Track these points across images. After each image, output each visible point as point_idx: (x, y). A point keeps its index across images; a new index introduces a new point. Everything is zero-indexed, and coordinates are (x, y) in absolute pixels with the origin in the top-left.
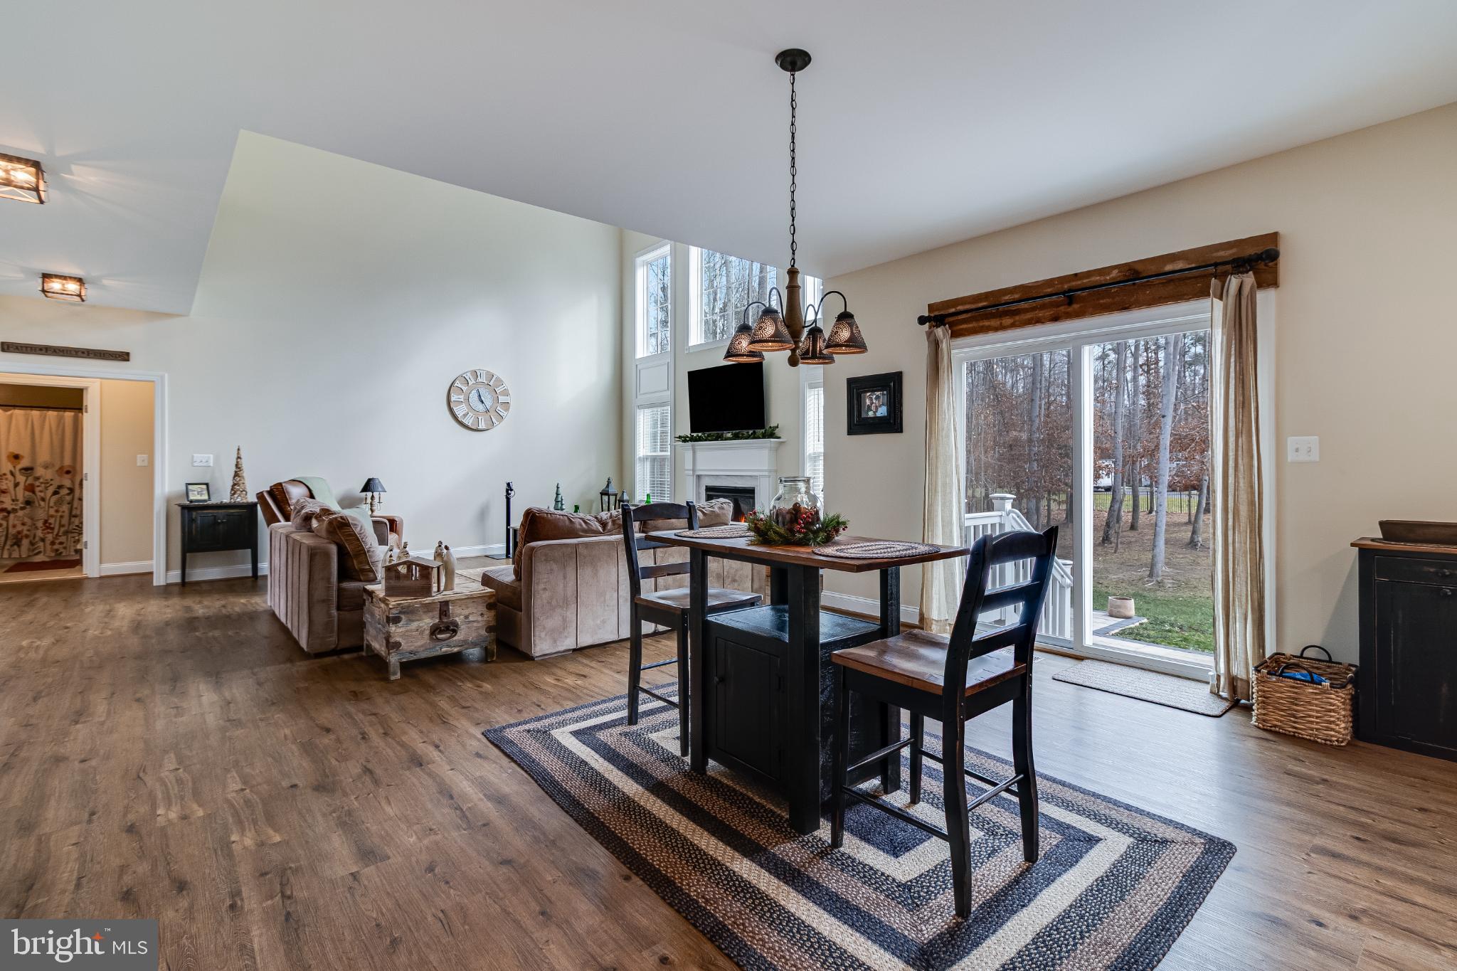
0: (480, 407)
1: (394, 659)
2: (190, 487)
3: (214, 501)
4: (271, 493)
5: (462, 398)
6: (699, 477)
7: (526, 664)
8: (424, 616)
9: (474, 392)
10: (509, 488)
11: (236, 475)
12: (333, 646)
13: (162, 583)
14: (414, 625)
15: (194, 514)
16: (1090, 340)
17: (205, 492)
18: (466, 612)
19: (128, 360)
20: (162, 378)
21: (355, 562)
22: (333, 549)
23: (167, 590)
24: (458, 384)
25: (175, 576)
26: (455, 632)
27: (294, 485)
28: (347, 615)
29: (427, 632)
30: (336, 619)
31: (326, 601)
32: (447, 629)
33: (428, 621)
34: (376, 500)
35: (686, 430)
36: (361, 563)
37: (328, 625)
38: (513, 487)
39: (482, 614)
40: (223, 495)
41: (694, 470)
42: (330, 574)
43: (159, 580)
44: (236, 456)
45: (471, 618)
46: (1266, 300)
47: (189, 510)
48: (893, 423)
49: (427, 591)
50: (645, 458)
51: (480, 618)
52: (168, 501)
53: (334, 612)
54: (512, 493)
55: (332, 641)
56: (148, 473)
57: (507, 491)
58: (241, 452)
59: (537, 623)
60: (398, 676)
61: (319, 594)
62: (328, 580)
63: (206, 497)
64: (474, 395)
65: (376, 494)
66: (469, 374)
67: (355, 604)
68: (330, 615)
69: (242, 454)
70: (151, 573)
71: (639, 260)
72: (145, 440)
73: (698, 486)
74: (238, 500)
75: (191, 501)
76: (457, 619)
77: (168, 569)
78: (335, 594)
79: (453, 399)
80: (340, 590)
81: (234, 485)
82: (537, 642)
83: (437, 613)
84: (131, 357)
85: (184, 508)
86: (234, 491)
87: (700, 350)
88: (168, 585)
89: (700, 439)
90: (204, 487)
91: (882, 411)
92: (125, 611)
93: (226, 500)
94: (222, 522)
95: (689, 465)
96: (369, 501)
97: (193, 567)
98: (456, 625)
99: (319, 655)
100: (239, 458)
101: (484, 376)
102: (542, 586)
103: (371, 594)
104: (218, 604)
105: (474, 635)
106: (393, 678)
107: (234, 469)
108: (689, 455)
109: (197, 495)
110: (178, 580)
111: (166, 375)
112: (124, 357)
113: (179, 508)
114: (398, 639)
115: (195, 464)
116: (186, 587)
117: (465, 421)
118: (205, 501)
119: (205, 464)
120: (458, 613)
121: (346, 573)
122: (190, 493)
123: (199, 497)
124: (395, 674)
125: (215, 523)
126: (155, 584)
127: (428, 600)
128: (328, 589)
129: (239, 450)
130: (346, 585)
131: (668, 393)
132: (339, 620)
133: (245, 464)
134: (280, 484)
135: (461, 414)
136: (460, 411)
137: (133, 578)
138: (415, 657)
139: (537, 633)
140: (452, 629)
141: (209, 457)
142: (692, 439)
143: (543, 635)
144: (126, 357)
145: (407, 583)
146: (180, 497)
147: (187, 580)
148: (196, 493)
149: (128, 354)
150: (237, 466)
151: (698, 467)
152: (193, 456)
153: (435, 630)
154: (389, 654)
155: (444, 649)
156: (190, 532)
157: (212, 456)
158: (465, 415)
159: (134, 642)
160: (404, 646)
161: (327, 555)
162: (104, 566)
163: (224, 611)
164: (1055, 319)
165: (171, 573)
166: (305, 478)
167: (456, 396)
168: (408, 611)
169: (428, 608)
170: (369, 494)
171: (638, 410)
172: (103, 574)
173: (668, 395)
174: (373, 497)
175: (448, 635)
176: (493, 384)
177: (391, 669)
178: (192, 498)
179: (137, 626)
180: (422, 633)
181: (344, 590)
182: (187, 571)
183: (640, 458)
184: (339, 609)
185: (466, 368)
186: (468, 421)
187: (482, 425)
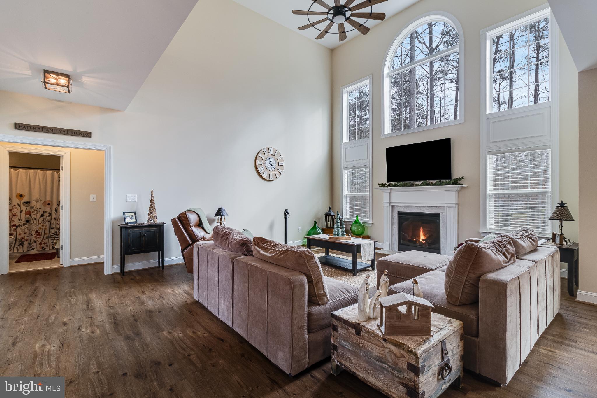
0: (271, 168)
2: (126, 215)
3: (139, 223)
4: (179, 218)
5: (262, 162)
6: (393, 207)
9: (268, 159)
10: (286, 212)
11: (151, 207)
13: (110, 273)
14: (431, 370)
15: (127, 231)
17: (134, 217)
18: (452, 347)
19: (90, 137)
20: (110, 148)
23: (112, 278)
24: (260, 155)
25: (117, 269)
28: (313, 337)
30: (308, 342)
33: (436, 364)
34: (223, 220)
35: (384, 180)
37: (303, 348)
38: (289, 212)
40: (144, 220)
41: (390, 203)
43: (108, 270)
45: (454, 352)
47: (125, 229)
49: (427, 330)
50: (348, 196)
52: (113, 223)
53: (306, 335)
54: (288, 215)
55: (306, 361)
57: (285, 214)
63: (134, 220)
64: (267, 162)
65: (223, 217)
66: (265, 150)
68: (304, 339)
69: (154, 194)
71: (344, 90)
73: (393, 211)
74: (152, 222)
75: (127, 223)
76: (449, 355)
77: (113, 264)
79: (258, 163)
81: (150, 213)
82: (508, 371)
83: (440, 353)
84: (93, 135)
85: (122, 227)
86: (149, 217)
87: (390, 136)
88: (113, 274)
89: (393, 186)
90: (133, 214)
93: (146, 222)
94: (144, 235)
95: (385, 200)
96: (220, 221)
97: (128, 262)
100: (152, 196)
101: (272, 151)
105: (455, 366)
107: (149, 203)
108: (386, 194)
109: (131, 219)
110: (118, 271)
111: (112, 146)
112: (88, 135)
113: (120, 227)
115: (128, 200)
116: (123, 275)
117: (263, 176)
118: (134, 223)
119: (134, 201)
122: (126, 218)
123: (130, 221)
125: (140, 236)
126: (105, 274)
129: (152, 192)
131: (368, 160)
133: (155, 199)
134: (184, 213)
135: (262, 171)
136: (261, 171)
137: (90, 268)
141: (135, 196)
142: (389, 186)
143: (510, 363)
144: (89, 135)
146: (120, 220)
147: (123, 271)
148: (129, 218)
149: (90, 133)
150: (151, 201)
151: (393, 201)
152: (126, 196)
156: (127, 242)
157: (137, 195)
158: (263, 173)
160: (426, 393)
162: (73, 260)
165: (114, 267)
166: (192, 209)
167: (259, 162)
170: (220, 217)
171: (342, 171)
172: (72, 265)
174: (221, 219)
176: (275, 155)
178: (127, 221)
180: (434, 376)
182: (124, 265)
183: (344, 195)
184: (309, 332)
185: (264, 146)
186: (265, 176)
187: (272, 178)
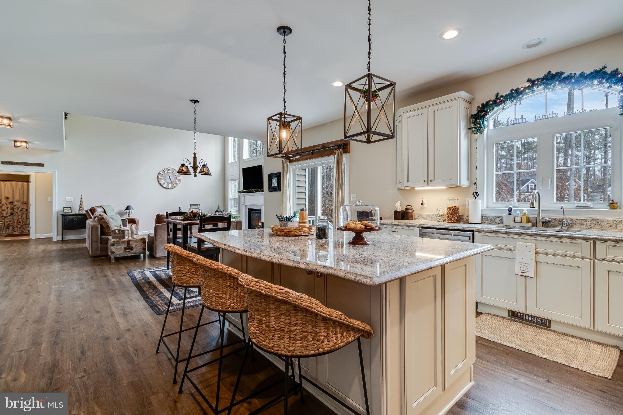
0: (170, 181)
1: (112, 256)
2: (65, 208)
3: (73, 213)
4: (90, 210)
5: (163, 178)
6: (246, 205)
7: (154, 259)
8: (122, 245)
9: (167, 175)
10: (180, 209)
11: (81, 204)
12: (99, 255)
14: (119, 247)
15: (66, 217)
16: (319, 165)
17: (70, 210)
18: (136, 244)
20: (55, 172)
21: (106, 230)
22: (99, 226)
23: (57, 242)
24: (161, 173)
25: (60, 238)
26: (132, 250)
27: (99, 208)
28: (104, 246)
29: (123, 249)
30: (100, 247)
31: (97, 241)
32: (129, 249)
33: (123, 246)
34: (131, 213)
35: (242, 189)
36: (108, 230)
37: (97, 248)
39: (141, 245)
40: (76, 211)
41: (244, 203)
42: (98, 233)
43: (55, 239)
44: (80, 198)
45: (138, 246)
46: (345, 156)
47: (64, 216)
48: (278, 188)
49: (124, 237)
50: (232, 199)
51: (140, 246)
52: (57, 213)
55: (99, 253)
56: (50, 204)
58: (82, 197)
59: (158, 247)
60: (114, 261)
61: (94, 239)
62: (97, 235)
63: (70, 212)
64: (167, 177)
66: (165, 169)
67: (105, 242)
68: (98, 245)
69: (83, 197)
70: (52, 238)
72: (50, 193)
73: (245, 209)
74: (81, 213)
75: (65, 213)
76: (133, 246)
77: (57, 235)
78: (99, 240)
79: (159, 178)
80: (101, 238)
81: (80, 208)
82: (158, 253)
83: (126, 244)
84: (45, 165)
85: (63, 215)
86: (80, 210)
87: (248, 161)
88: (57, 241)
89: (246, 192)
90: (70, 208)
91: (276, 185)
92: (41, 247)
93: (77, 213)
94: (75, 220)
95: (243, 202)
96: (128, 213)
97: (66, 235)
98: (132, 247)
99: (94, 257)
100: (81, 198)
101: (171, 170)
102: (159, 237)
103: (109, 238)
104: (72, 246)
105: (139, 250)
106: (112, 262)
107: (80, 202)
108: (243, 198)
109: (67, 211)
111: (56, 171)
112: (42, 165)
113: (61, 215)
114: (114, 251)
115: (67, 201)
116: (63, 241)
117: (164, 186)
118: (70, 213)
119: (70, 201)
120: (133, 245)
121: (103, 233)
122: (65, 210)
123: (68, 212)
124: (113, 260)
125: (73, 220)
126: (53, 240)
127: (124, 240)
128: (97, 237)
130: (103, 237)
132: (101, 247)
133: (83, 200)
134: (93, 207)
136: (162, 182)
137: (47, 239)
138: (119, 256)
139: (157, 250)
140: (131, 249)
141: (71, 198)
142: (244, 192)
143: (159, 251)
145: (118, 235)
146: (61, 211)
147: (64, 239)
149: (43, 164)
150: (81, 201)
151: (246, 202)
152: (66, 198)
153: (125, 249)
154: (111, 255)
155: (129, 254)
156: (64, 222)
158: (164, 184)
159: (42, 254)
160: (116, 252)
161: (97, 228)
162: (37, 235)
163: (72, 247)
164: (310, 159)
165: (58, 237)
166: (104, 206)
168: (117, 243)
169: (123, 242)
170: (128, 211)
171: (229, 182)
172: (36, 238)
173: (238, 176)
174: (129, 212)
175: (130, 250)
176: (174, 173)
177: (112, 259)
178: (65, 212)
179: (43, 251)
180: (121, 249)
181: (102, 238)
182: (64, 236)
183: (230, 198)
184: (101, 244)
185: (164, 167)
186: (165, 186)
187: (170, 187)
